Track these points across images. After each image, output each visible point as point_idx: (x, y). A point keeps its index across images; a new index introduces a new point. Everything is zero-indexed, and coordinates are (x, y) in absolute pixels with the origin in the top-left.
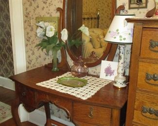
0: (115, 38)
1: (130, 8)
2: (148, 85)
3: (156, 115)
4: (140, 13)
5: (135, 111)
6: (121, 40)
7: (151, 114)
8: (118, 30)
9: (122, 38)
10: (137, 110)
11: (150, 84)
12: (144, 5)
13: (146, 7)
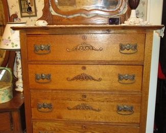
0: (7, 45)
1: (22, 17)
2: (38, 84)
3: (49, 108)
4: (32, 21)
5: (32, 109)
6: (13, 47)
7: (45, 108)
8: (9, 38)
9: (14, 45)
10: (33, 108)
11: (39, 83)
12: (34, 14)
13: (36, 15)
